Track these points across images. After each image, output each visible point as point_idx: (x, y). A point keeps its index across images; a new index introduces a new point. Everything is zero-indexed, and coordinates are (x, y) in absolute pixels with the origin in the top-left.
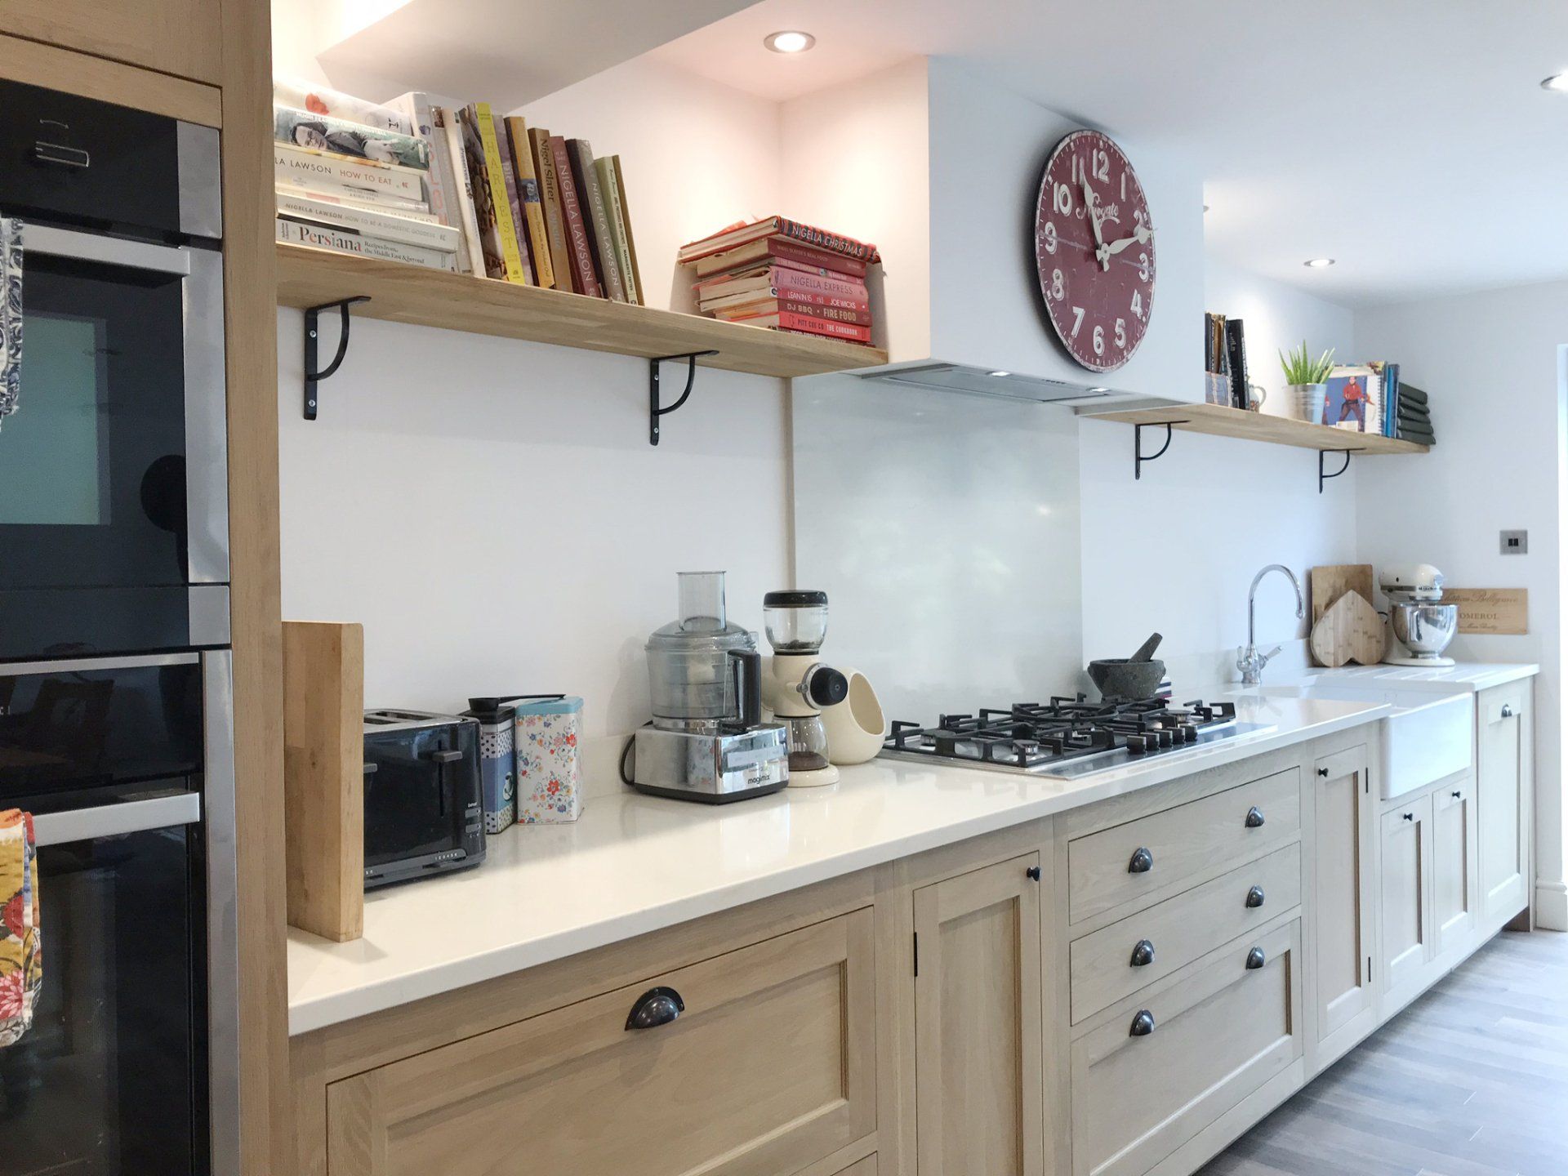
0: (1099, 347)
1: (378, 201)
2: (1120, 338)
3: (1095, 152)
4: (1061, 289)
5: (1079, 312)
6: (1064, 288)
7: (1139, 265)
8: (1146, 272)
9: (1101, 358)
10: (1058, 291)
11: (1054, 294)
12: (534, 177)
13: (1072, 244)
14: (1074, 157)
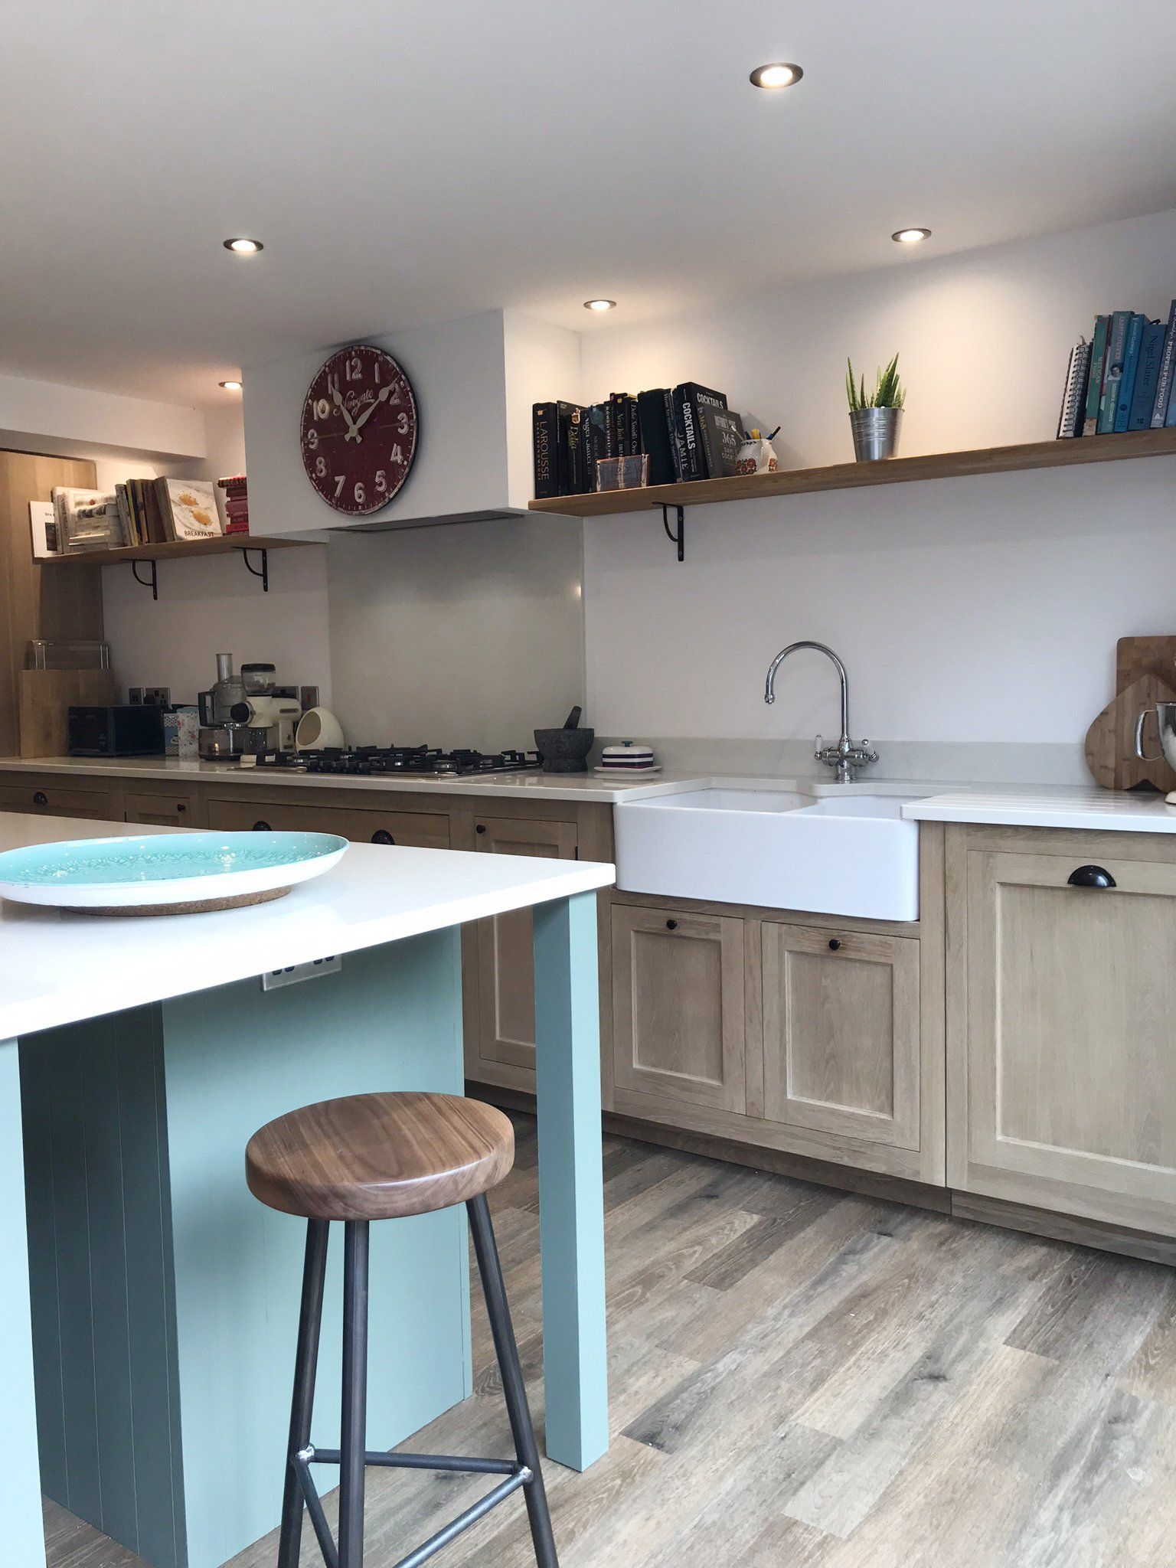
0: (360, 497)
1: (99, 529)
2: (381, 485)
3: (347, 363)
4: (324, 469)
5: (341, 479)
6: (325, 467)
7: (397, 424)
8: (406, 426)
9: (362, 505)
10: (321, 471)
11: (318, 474)
12: (142, 501)
13: (331, 435)
14: (329, 378)
